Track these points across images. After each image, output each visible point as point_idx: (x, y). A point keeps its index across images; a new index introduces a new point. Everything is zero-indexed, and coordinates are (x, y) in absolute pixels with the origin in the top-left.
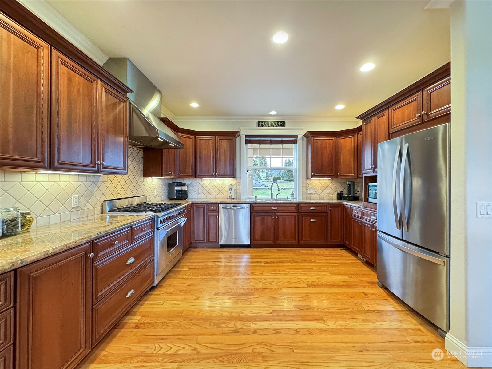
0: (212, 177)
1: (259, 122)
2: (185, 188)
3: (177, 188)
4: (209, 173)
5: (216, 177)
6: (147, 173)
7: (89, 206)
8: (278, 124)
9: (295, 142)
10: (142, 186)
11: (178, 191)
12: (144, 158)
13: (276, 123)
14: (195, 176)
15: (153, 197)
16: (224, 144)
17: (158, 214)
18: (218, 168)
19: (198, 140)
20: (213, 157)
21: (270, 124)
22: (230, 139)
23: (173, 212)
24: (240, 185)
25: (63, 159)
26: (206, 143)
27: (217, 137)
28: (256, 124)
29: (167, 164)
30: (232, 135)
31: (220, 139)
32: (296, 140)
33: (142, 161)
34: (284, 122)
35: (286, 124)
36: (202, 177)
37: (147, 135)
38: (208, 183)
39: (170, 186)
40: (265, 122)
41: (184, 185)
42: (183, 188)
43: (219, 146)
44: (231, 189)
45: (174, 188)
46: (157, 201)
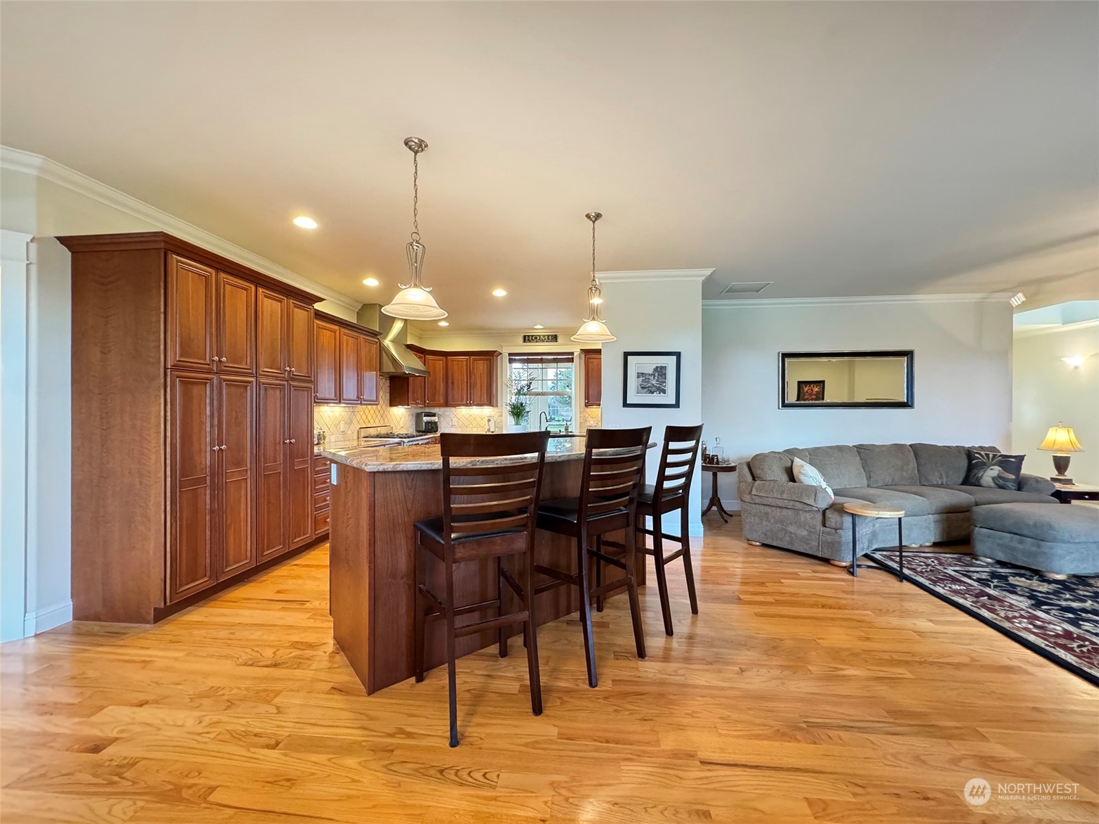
0: (467, 405)
1: (525, 336)
2: (435, 419)
3: (425, 419)
4: (462, 400)
5: (470, 405)
6: (393, 402)
7: (350, 432)
8: (548, 339)
9: (572, 360)
10: (389, 416)
11: (427, 423)
12: (390, 387)
13: (546, 337)
14: (447, 404)
15: (399, 428)
16: (481, 366)
17: (404, 440)
18: (474, 394)
19: (450, 361)
20: (467, 382)
21: (538, 338)
22: (487, 360)
23: (418, 440)
24: (501, 416)
25: (345, 397)
26: (459, 364)
27: (472, 357)
28: (521, 339)
29: (414, 392)
30: (489, 357)
31: (475, 360)
32: (573, 358)
33: (388, 390)
34: (556, 336)
35: (559, 339)
36: (454, 406)
37: (395, 371)
38: (463, 413)
39: (418, 417)
40: (533, 336)
41: (434, 415)
42: (433, 419)
43: (473, 368)
44: (489, 420)
45: (422, 419)
46: (404, 432)
